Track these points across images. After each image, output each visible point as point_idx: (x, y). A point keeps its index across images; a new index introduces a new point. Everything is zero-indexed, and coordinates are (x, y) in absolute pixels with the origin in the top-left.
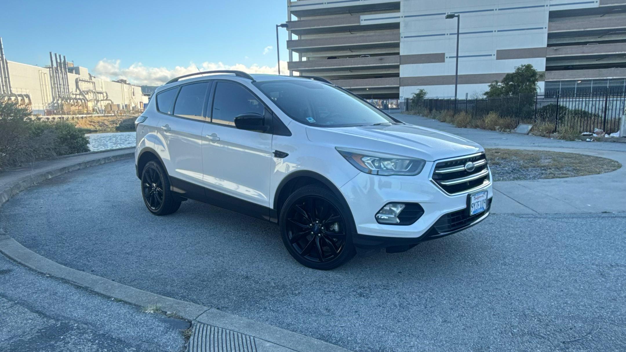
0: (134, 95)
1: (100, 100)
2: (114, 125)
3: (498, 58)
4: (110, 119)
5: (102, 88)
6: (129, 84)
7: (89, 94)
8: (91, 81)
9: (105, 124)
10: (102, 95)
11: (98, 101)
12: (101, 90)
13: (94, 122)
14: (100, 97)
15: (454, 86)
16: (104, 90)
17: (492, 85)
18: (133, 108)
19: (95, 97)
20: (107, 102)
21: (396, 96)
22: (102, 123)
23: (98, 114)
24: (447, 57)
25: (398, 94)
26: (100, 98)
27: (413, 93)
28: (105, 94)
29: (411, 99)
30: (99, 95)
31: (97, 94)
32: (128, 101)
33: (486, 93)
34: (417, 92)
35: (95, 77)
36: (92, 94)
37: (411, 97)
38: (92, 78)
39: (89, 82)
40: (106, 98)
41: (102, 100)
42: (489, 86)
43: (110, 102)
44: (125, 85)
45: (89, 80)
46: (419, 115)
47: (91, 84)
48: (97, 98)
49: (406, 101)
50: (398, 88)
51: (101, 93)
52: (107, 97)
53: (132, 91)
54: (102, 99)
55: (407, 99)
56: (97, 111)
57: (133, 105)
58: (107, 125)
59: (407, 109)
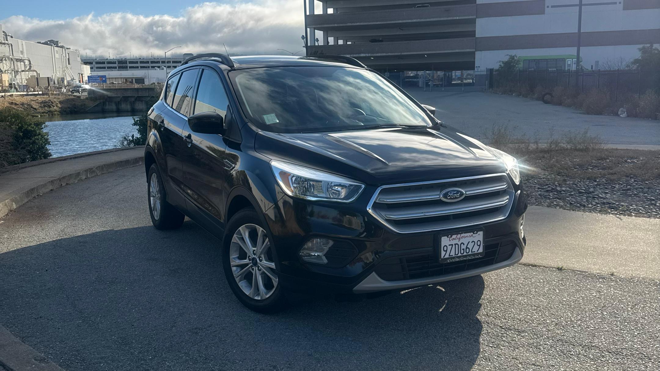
0: (69, 64)
1: (20, 70)
2: (46, 108)
3: (625, 8)
4: (40, 99)
5: (22, 52)
6: (62, 47)
7: (4, 62)
8: (6, 42)
9: (32, 107)
10: (22, 63)
11: (17, 72)
12: (21, 56)
13: (16, 104)
14: (20, 66)
15: (576, 48)
16: (25, 56)
17: (644, 48)
18: (68, 82)
19: (12, 67)
20: (31, 74)
21: (471, 66)
22: (28, 105)
23: (17, 91)
24: (548, 7)
25: (474, 63)
26: (20, 68)
27: (500, 61)
28: (27, 62)
29: (497, 70)
30: (19, 63)
31: (15, 62)
32: (61, 72)
33: (636, 61)
34: (506, 59)
35: (12, 37)
36: (8, 63)
37: (496, 67)
38: (8, 38)
39: (4, 44)
40: (28, 67)
41: (23, 71)
42: (640, 50)
43: (35, 74)
44: (56, 49)
45: (3, 42)
46: (512, 94)
47: (7, 46)
48: (16, 69)
49: (489, 73)
50: (474, 53)
51: (21, 60)
52: (30, 67)
53: (67, 57)
54: (23, 69)
55: (491, 70)
56: (15, 88)
57: (69, 79)
58: (35, 109)
59: (491, 86)
